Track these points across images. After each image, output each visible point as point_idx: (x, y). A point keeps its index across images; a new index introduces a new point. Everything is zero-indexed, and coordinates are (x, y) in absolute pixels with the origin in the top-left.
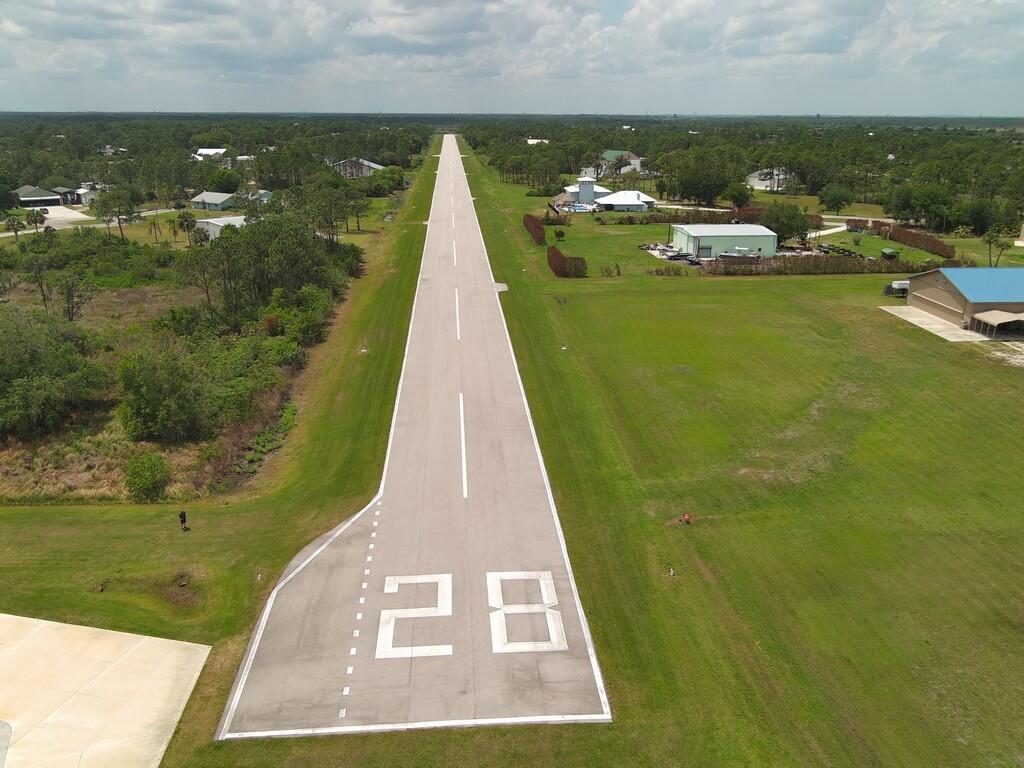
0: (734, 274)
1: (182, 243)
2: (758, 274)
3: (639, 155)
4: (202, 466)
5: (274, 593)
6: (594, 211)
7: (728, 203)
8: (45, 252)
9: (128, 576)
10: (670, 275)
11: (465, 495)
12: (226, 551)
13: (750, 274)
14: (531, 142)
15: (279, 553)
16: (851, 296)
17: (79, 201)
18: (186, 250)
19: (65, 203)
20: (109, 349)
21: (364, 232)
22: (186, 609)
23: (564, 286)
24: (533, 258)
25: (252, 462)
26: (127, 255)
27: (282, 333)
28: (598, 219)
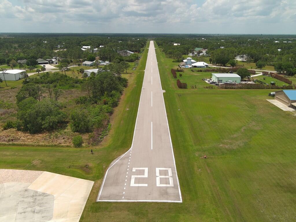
0: (228, 88)
1: (80, 77)
2: (234, 89)
3: (205, 49)
4: (90, 139)
5: (108, 170)
6: (191, 68)
7: (230, 65)
8: (47, 79)
9: (75, 165)
10: (210, 88)
11: (152, 149)
12: (96, 160)
13: (232, 88)
14: (175, 44)
15: (109, 161)
16: (259, 96)
17: (53, 63)
18: (83, 78)
19: (49, 63)
20: (65, 107)
21: (128, 73)
22: (88, 173)
23: (181, 91)
24: (173, 82)
25: (101, 138)
26: (67, 80)
27: (107, 104)
28: (192, 70)
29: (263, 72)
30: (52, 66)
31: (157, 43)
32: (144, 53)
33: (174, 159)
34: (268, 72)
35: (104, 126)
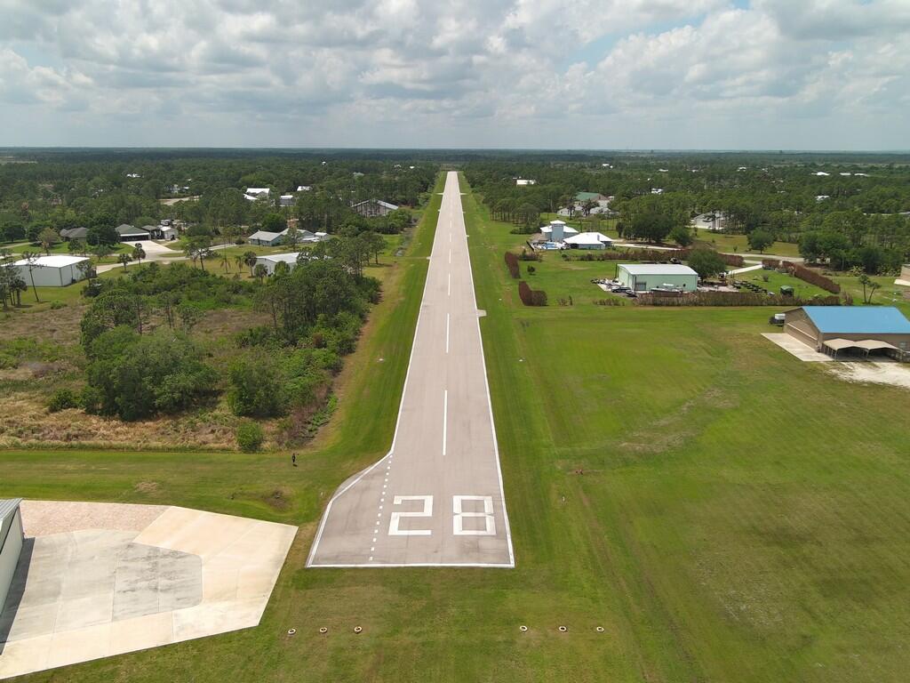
0: (660, 305)
1: (247, 275)
2: (679, 305)
3: (606, 195)
4: (282, 432)
5: (331, 502)
6: (562, 249)
7: (673, 242)
8: (151, 282)
9: (246, 492)
10: (610, 305)
11: (444, 453)
12: (301, 480)
13: (673, 305)
14: (521, 182)
15: (333, 482)
16: (743, 325)
17: (162, 237)
18: (254, 279)
19: (153, 238)
21: (381, 265)
22: (282, 509)
23: (529, 313)
24: (509, 288)
25: (311, 431)
26: (209, 285)
27: (325, 346)
28: (564, 256)
29: (764, 261)
30: (160, 246)
31: (467, 177)
32: (428, 208)
33: (500, 476)
34: (778, 261)
35: (318, 401)
